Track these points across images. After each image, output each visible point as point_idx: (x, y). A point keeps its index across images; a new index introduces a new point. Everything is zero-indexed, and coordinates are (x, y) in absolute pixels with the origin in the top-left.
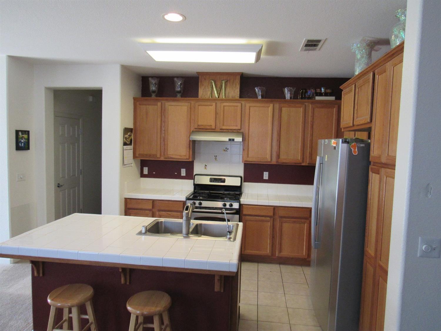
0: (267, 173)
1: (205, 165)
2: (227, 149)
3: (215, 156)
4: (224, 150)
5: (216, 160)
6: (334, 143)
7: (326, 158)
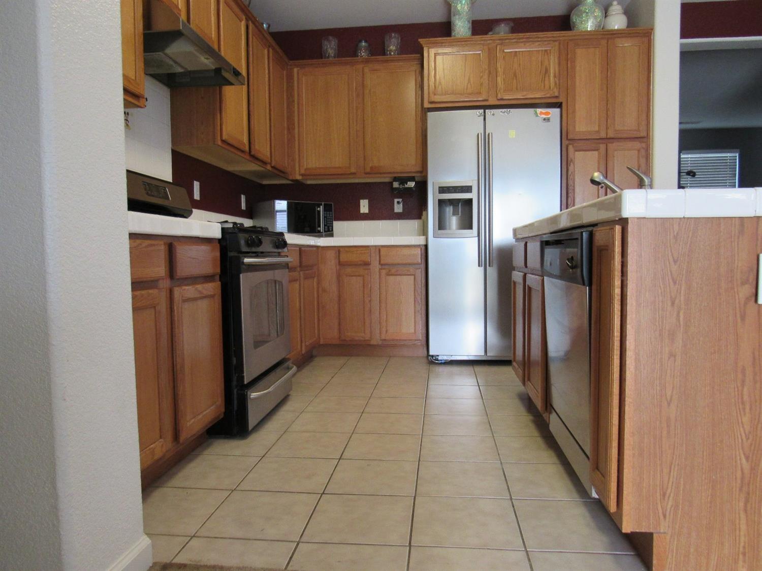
0: (198, 184)
6: (541, 113)
7: (512, 134)
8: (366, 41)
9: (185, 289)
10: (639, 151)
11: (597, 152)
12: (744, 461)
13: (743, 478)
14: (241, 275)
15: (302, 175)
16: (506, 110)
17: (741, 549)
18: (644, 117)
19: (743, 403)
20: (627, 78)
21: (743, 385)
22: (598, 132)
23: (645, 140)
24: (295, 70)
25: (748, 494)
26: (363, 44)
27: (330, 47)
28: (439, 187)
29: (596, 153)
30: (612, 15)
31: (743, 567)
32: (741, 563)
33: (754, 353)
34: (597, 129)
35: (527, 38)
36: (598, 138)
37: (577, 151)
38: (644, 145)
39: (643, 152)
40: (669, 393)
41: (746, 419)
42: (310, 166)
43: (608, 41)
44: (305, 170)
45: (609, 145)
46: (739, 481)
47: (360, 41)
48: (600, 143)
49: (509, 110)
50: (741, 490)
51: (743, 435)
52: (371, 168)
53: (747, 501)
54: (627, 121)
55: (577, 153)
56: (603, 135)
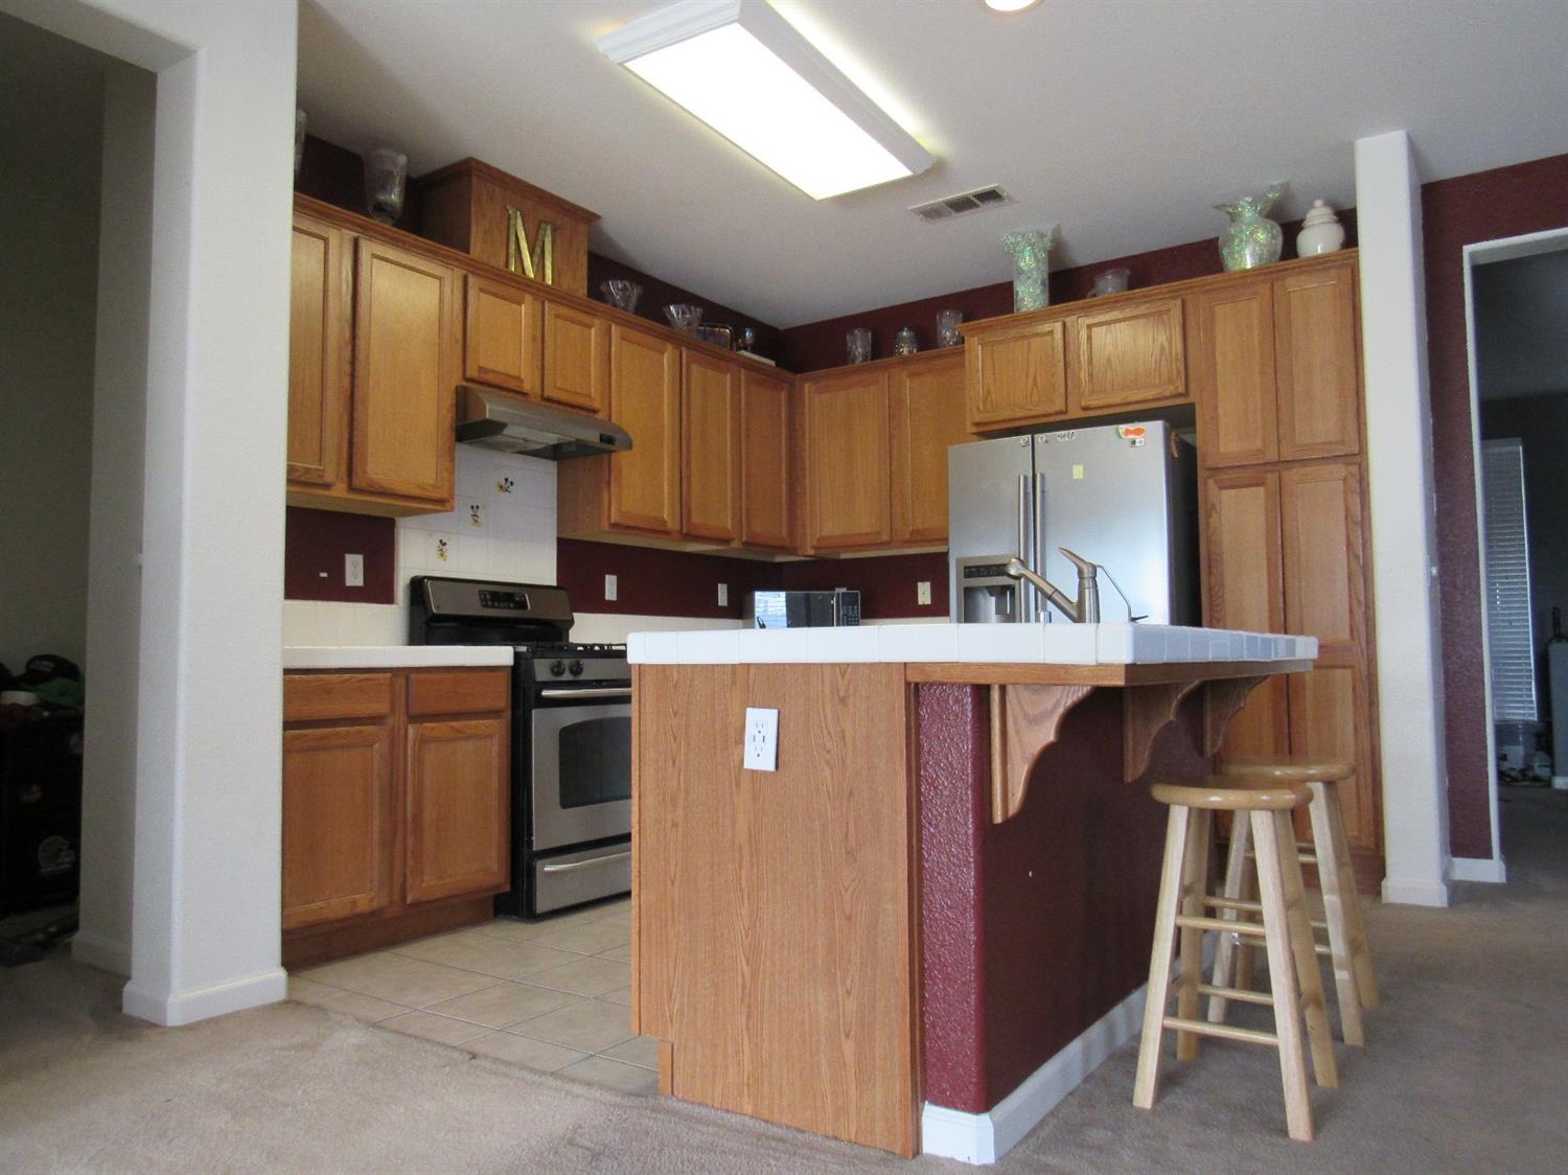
0: (614, 578)
1: (441, 541)
2: (508, 484)
3: (472, 507)
4: (501, 487)
5: (476, 521)
6: (1127, 432)
7: (1078, 472)
8: (910, 329)
9: (426, 728)
10: (1345, 480)
11: (1262, 488)
12: (744, 963)
13: (744, 987)
14: (533, 711)
15: (816, 548)
16: (1066, 432)
17: (746, 1080)
18: (1351, 416)
19: (742, 890)
20: (1316, 345)
21: (740, 867)
22: (1261, 452)
23: (1358, 459)
24: (807, 385)
25: (750, 1007)
26: (905, 334)
27: (859, 344)
28: (965, 568)
29: (1261, 490)
30: (1314, 225)
31: (748, 1103)
32: (746, 1098)
33: (749, 829)
34: (1258, 444)
35: (1145, 296)
36: (1262, 461)
37: (1222, 488)
38: (1354, 469)
39: (1355, 486)
40: (672, 869)
41: (744, 911)
42: (824, 534)
43: (1272, 285)
44: (819, 540)
45: (1285, 474)
46: (740, 989)
47: (902, 330)
48: (1266, 472)
49: (1071, 431)
50: (742, 999)
51: (743, 932)
52: (912, 532)
53: (749, 1017)
54: (1319, 425)
55: (1224, 492)
56: (1272, 456)
